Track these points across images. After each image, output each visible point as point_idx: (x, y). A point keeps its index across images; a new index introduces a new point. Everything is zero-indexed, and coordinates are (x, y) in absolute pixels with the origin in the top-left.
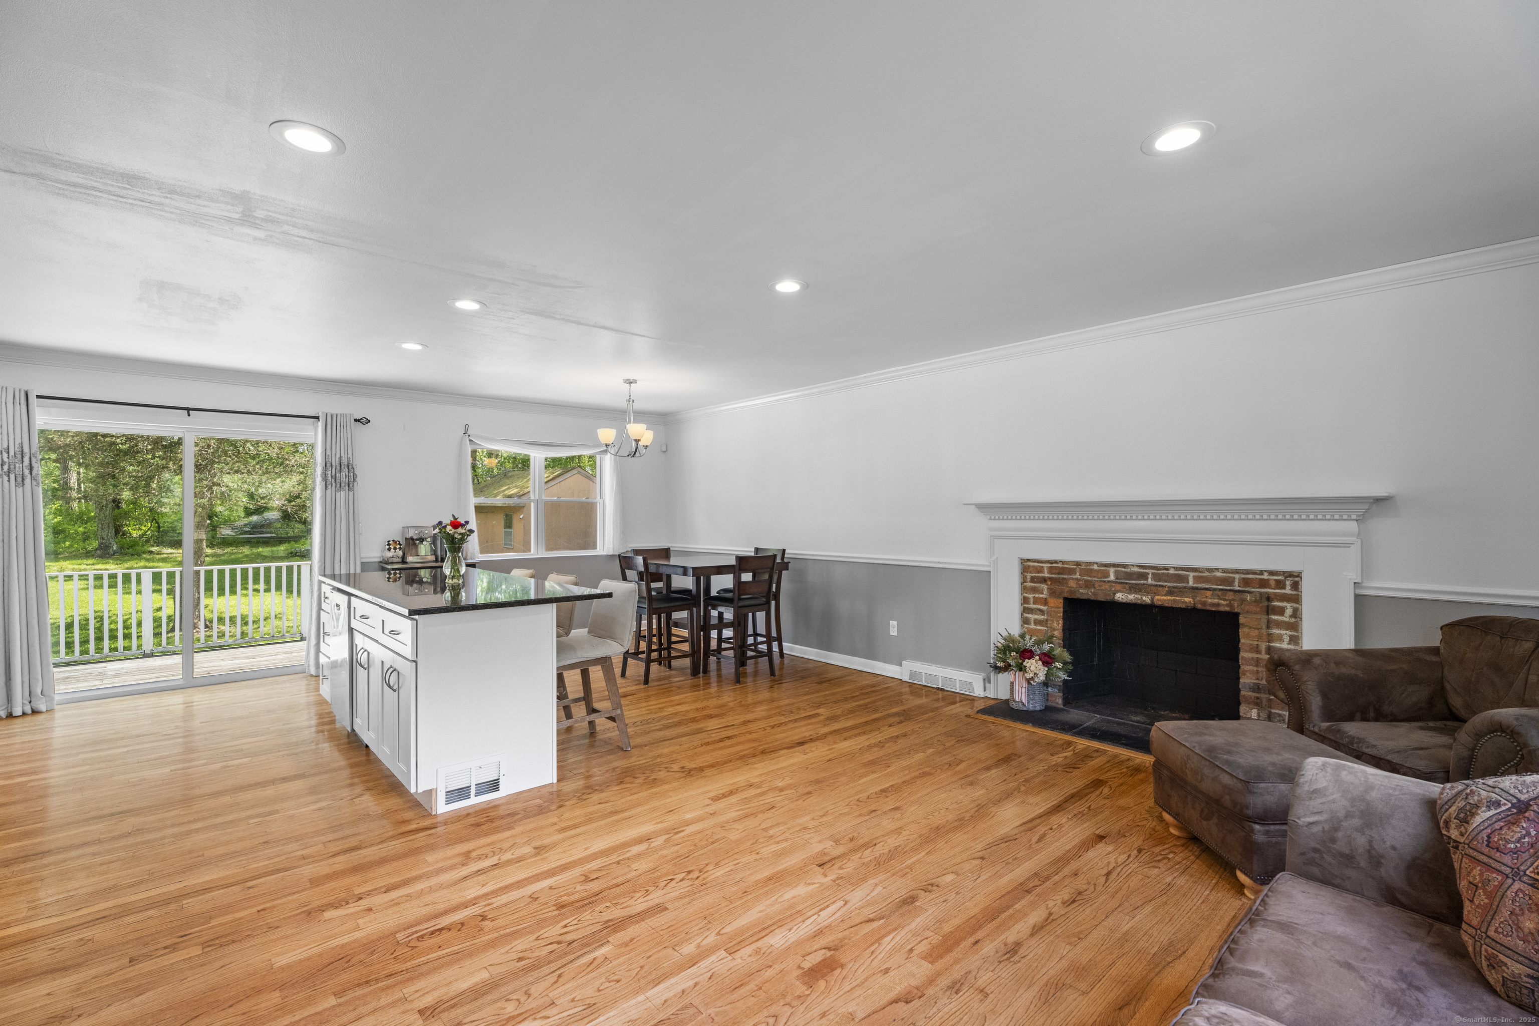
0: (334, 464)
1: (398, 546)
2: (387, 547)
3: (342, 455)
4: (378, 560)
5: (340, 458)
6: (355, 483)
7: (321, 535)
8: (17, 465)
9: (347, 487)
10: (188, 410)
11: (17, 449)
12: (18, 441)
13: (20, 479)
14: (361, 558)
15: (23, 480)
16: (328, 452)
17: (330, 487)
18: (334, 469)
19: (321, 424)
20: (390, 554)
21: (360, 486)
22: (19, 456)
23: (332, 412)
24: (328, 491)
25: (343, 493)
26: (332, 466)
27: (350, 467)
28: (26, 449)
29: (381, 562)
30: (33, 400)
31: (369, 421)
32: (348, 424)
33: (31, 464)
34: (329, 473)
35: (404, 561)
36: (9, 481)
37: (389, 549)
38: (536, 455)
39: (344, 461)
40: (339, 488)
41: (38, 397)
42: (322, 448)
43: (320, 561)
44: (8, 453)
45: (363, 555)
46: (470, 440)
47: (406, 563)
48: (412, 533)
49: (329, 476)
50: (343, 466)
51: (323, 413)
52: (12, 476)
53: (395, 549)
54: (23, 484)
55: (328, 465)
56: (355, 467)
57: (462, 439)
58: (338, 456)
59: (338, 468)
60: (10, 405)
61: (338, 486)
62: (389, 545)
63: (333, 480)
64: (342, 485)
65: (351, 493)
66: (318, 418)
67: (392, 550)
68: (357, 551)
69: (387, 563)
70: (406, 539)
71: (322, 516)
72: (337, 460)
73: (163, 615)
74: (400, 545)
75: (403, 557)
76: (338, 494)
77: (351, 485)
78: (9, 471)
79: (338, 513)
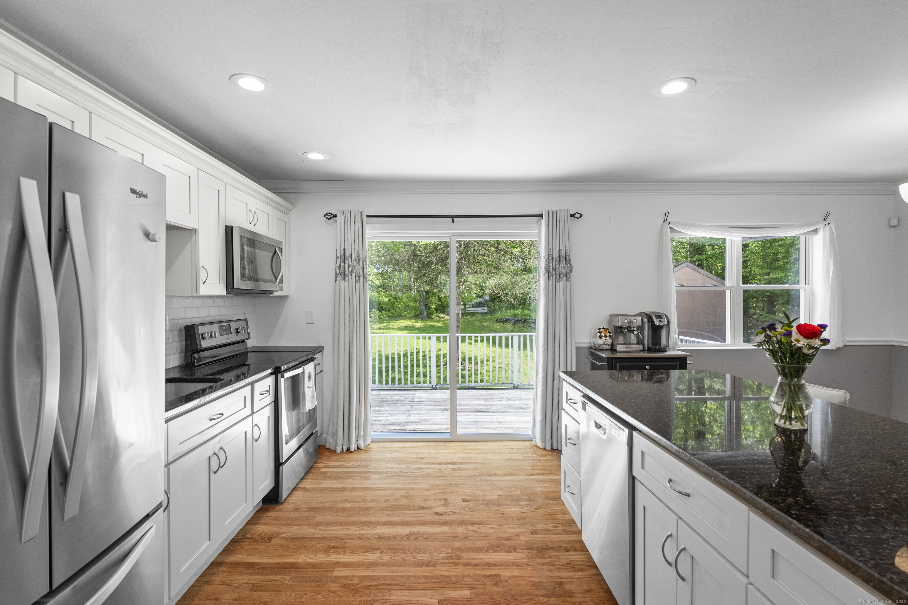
0: (554, 257)
1: (608, 334)
2: (599, 334)
3: (561, 248)
4: (588, 345)
5: (559, 251)
6: (571, 274)
7: (545, 322)
8: (356, 267)
9: (565, 277)
10: (453, 217)
11: (356, 255)
12: (357, 249)
13: (357, 277)
14: (576, 343)
15: (359, 278)
16: (550, 247)
17: (551, 278)
18: (554, 261)
19: (544, 221)
20: (600, 341)
21: (575, 276)
22: (357, 260)
23: (553, 210)
24: (550, 282)
25: (562, 283)
26: (553, 258)
27: (567, 259)
28: (361, 256)
29: (591, 348)
30: (365, 219)
31: (581, 216)
32: (566, 219)
33: (363, 266)
34: (551, 265)
35: (613, 349)
36: (352, 279)
37: (600, 337)
38: (733, 238)
39: (563, 254)
40: (559, 279)
41: (368, 216)
42: (546, 242)
43: (544, 346)
44: (351, 258)
45: (577, 341)
46: (671, 228)
47: (616, 351)
48: (620, 322)
49: (551, 267)
50: (562, 258)
51: (545, 210)
52: (354, 275)
53: (606, 336)
54: (359, 281)
55: (550, 258)
56: (571, 259)
57: (662, 227)
58: (558, 249)
59: (558, 260)
60: (353, 223)
61: (558, 276)
62: (600, 332)
63: (554, 272)
64: (562, 275)
65: (568, 283)
66: (541, 216)
67: (604, 338)
68: (573, 337)
69: (597, 349)
70: (615, 327)
71: (545, 305)
72: (557, 253)
73: (441, 353)
74: (610, 333)
75: (612, 345)
76: (558, 284)
77: (568, 276)
78: (352, 272)
79: (557, 301)
